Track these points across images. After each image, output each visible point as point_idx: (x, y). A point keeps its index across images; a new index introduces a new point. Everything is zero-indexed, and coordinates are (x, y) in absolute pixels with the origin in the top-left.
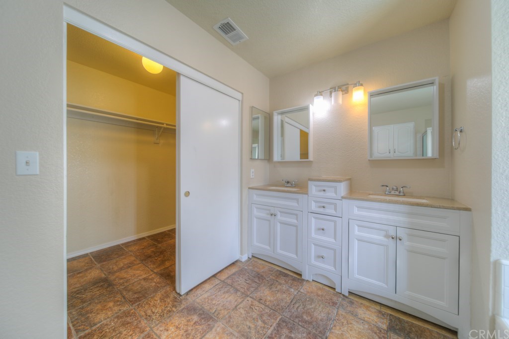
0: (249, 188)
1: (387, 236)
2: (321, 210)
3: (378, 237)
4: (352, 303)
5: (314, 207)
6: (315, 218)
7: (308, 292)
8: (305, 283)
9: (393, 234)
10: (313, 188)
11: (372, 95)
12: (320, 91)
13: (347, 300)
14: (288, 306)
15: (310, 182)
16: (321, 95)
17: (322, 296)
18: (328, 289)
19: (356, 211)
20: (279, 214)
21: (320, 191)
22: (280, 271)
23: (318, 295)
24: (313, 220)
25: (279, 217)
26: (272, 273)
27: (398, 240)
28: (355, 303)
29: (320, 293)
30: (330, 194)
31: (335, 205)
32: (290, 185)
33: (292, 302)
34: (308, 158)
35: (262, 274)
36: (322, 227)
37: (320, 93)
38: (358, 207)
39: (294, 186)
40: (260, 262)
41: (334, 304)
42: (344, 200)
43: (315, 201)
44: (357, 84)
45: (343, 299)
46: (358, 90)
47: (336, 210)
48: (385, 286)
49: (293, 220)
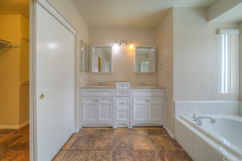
0: (80, 88)
1: (145, 101)
2: (122, 95)
3: (142, 102)
4: (134, 130)
5: (118, 94)
6: (119, 99)
7: (118, 134)
8: (114, 130)
9: (147, 99)
10: (118, 85)
11: (137, 48)
12: (117, 41)
13: (132, 130)
14: (113, 144)
15: (116, 83)
16: (117, 43)
17: (124, 133)
18: (124, 129)
19: (135, 93)
20: (100, 100)
21: (121, 86)
22: (101, 130)
23: (122, 133)
24: (118, 100)
25: (100, 101)
26: (97, 132)
27: (149, 101)
28: (135, 130)
29: (122, 132)
30: (125, 87)
31: (128, 92)
33: (113, 141)
34: (111, 71)
35: (92, 135)
36: (122, 102)
37: (116, 42)
38: (136, 91)
39: (104, 85)
40: (88, 129)
41: (129, 134)
42: (131, 89)
43: (119, 91)
44: (131, 42)
45: (131, 131)
46: (132, 44)
47: (128, 94)
48: (145, 119)
49: (108, 102)
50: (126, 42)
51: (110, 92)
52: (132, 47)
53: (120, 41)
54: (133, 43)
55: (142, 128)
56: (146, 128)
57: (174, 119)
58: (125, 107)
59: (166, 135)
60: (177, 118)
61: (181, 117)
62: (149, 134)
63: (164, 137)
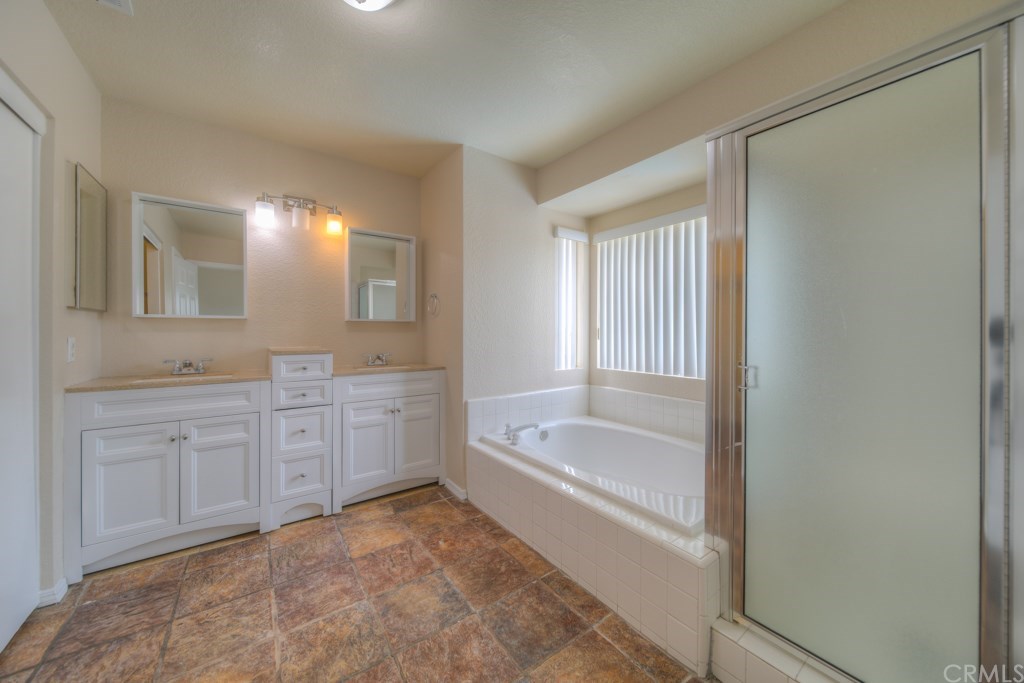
0: (68, 391)
1: (385, 413)
2: (299, 401)
3: (377, 416)
4: (349, 517)
5: (283, 399)
6: (286, 417)
9: (391, 407)
10: (282, 368)
11: (353, 232)
12: (270, 194)
13: (342, 515)
14: (272, 573)
15: (275, 359)
16: (272, 202)
18: (308, 522)
19: (352, 390)
20: (194, 432)
21: (296, 370)
24: (283, 421)
25: (195, 438)
26: (183, 566)
27: (397, 413)
28: (353, 513)
30: (314, 372)
31: (322, 389)
32: (192, 371)
33: (271, 566)
34: (243, 315)
35: (158, 581)
36: (301, 428)
37: (266, 198)
38: (354, 385)
39: (202, 371)
42: (335, 379)
43: (286, 389)
44: (333, 210)
45: (337, 520)
46: (335, 219)
47: (323, 395)
48: (384, 471)
49: (239, 435)
50: (311, 205)
51: (247, 396)
52: (334, 227)
53: (286, 197)
54: (340, 214)
55: (376, 503)
56: (387, 500)
57: (465, 447)
58: (312, 444)
59: (445, 500)
60: (473, 442)
61: (482, 440)
62: (397, 510)
63: (440, 503)
